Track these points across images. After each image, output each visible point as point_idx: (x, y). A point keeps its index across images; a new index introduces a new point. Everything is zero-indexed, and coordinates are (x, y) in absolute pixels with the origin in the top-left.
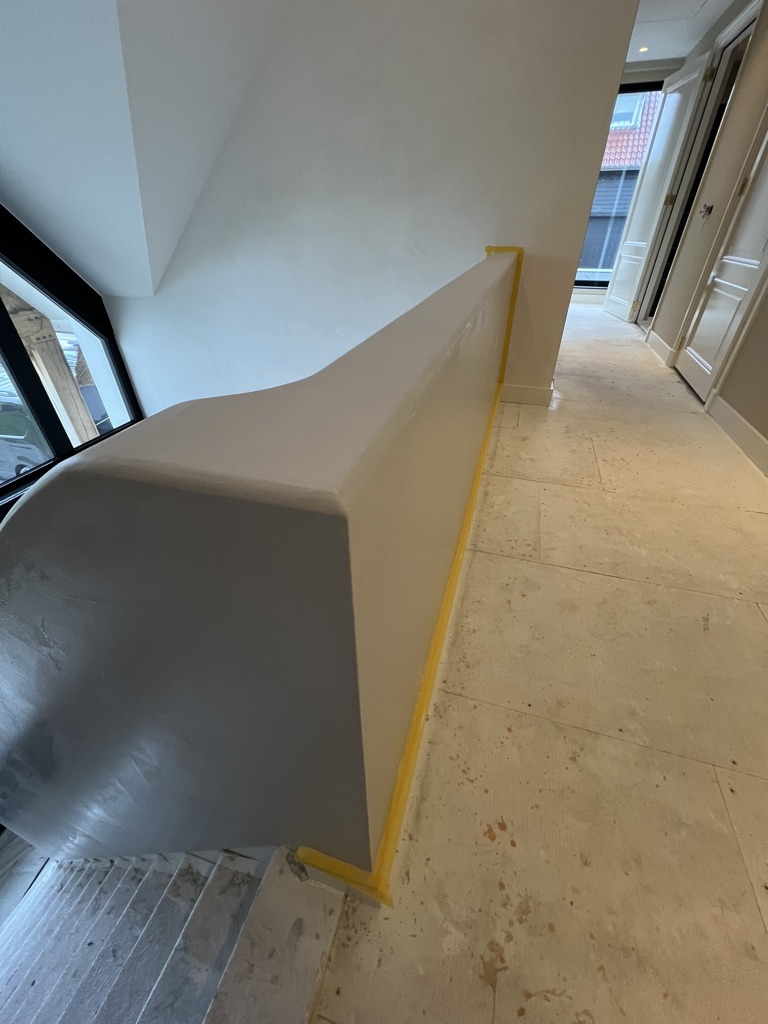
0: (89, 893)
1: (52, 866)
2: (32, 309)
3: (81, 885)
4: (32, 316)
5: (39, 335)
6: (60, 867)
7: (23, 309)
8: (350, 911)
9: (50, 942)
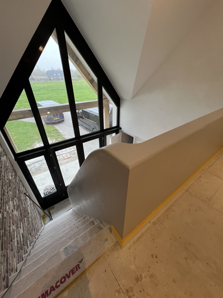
0: (76, 217)
1: (71, 210)
2: (107, 99)
3: (75, 215)
4: (107, 100)
5: (106, 104)
6: (73, 211)
7: (105, 99)
8: (116, 245)
9: (68, 221)
